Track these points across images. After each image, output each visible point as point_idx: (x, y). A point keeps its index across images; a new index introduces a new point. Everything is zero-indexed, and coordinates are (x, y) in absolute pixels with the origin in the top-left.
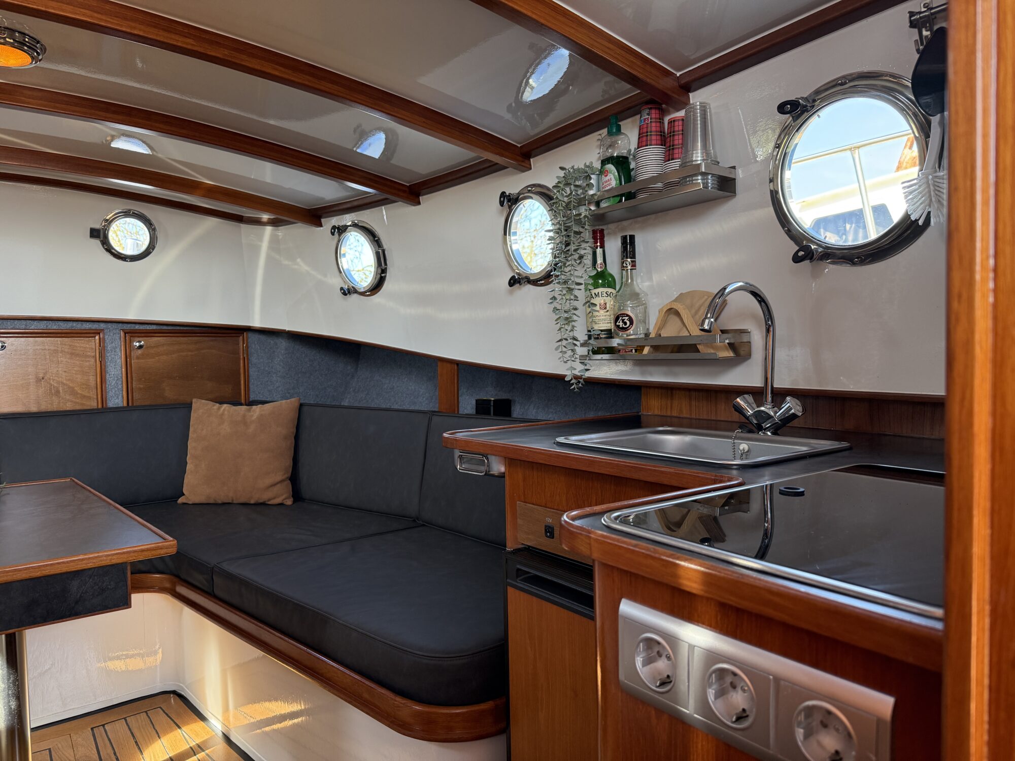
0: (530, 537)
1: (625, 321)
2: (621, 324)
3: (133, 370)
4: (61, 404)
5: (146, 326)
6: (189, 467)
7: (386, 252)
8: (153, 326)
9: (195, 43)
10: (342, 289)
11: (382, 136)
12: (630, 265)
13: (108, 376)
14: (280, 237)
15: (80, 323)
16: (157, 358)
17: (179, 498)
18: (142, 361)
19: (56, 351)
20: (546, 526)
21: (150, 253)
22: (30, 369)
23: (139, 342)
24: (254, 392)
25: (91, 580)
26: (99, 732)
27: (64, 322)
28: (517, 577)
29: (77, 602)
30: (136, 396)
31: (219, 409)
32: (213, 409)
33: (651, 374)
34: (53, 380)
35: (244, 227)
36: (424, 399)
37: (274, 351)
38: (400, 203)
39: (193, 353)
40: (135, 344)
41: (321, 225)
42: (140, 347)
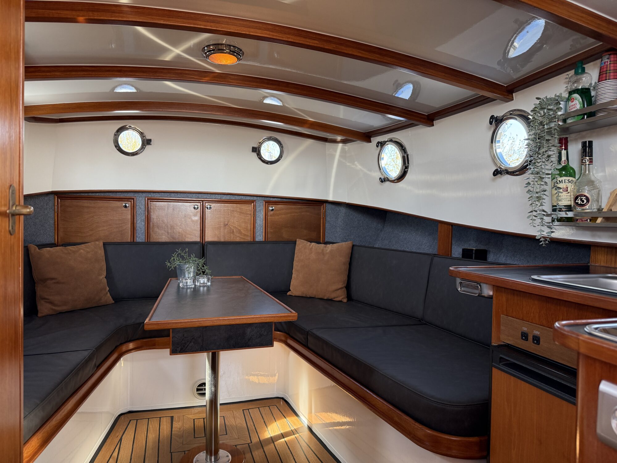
0: (509, 338)
1: (583, 199)
2: (579, 202)
3: (268, 222)
4: (235, 238)
5: (276, 199)
6: (294, 276)
7: (409, 156)
8: (279, 199)
9: (318, 43)
10: (380, 178)
11: (411, 86)
12: (588, 161)
13: (256, 224)
14: (347, 150)
15: (245, 196)
16: (280, 216)
17: (288, 292)
18: (273, 217)
19: (233, 211)
20: (522, 333)
21: (280, 160)
22: (221, 220)
23: (272, 207)
24: (327, 237)
25: (256, 329)
26: (246, 412)
27: (238, 196)
28: (500, 362)
29: (249, 340)
30: (269, 236)
31: (310, 245)
32: (307, 245)
33: (600, 237)
34: (232, 225)
35: (327, 144)
36: (426, 246)
37: (339, 215)
38: (421, 125)
39: (298, 214)
40: (270, 208)
41: (370, 142)
42: (272, 210)
